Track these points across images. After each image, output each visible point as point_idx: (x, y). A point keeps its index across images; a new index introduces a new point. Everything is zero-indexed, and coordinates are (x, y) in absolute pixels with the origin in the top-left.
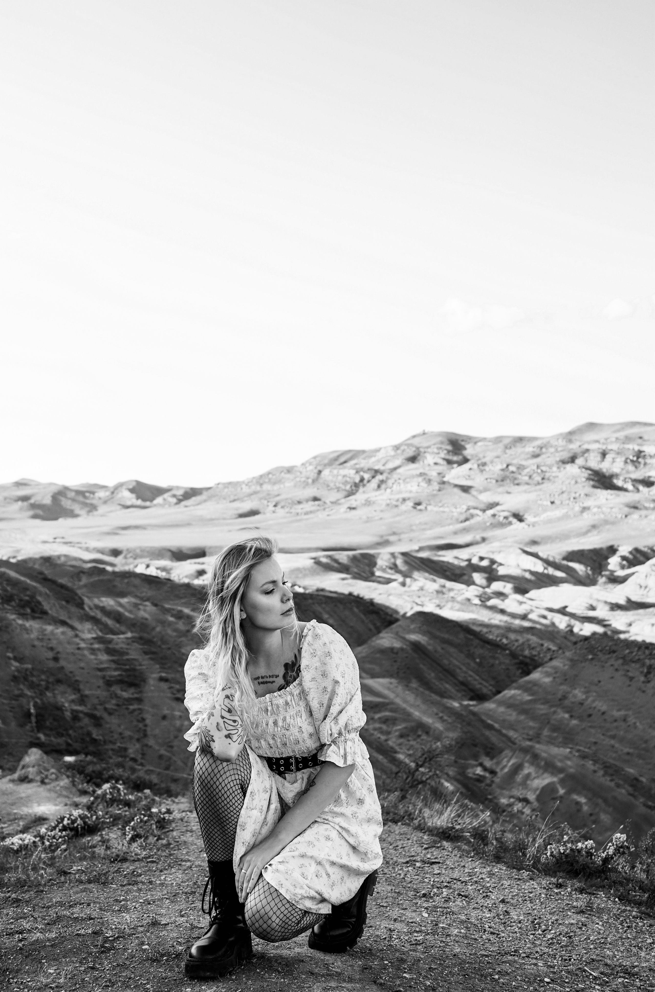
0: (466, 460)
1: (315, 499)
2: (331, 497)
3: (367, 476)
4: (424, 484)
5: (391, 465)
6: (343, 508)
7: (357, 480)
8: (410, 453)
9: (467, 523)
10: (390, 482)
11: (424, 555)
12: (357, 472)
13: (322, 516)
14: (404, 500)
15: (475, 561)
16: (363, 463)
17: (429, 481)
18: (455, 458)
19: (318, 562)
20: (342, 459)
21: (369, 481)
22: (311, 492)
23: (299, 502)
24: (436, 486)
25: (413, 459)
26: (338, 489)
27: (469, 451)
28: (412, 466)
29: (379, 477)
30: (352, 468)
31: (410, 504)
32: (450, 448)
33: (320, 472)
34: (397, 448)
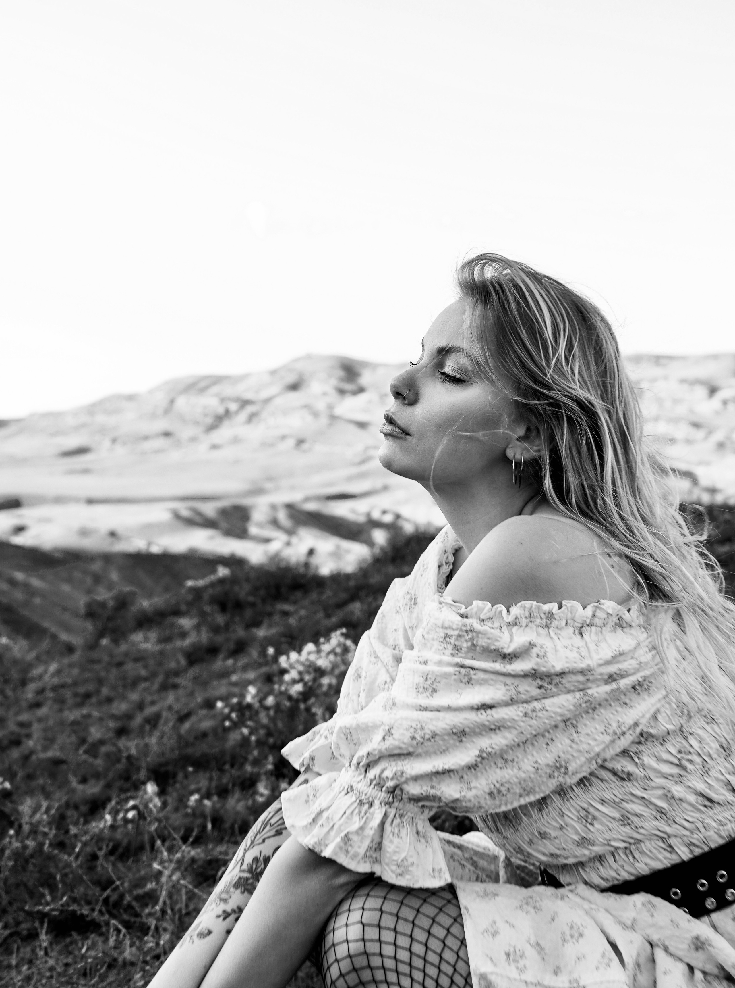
0: (361, 390)
1: (167, 434)
2: (186, 433)
3: (233, 407)
4: (309, 418)
5: (264, 394)
6: (202, 448)
7: (221, 410)
8: (291, 379)
9: (364, 468)
10: (264, 415)
11: (311, 506)
12: (223, 400)
13: (175, 456)
14: (283, 438)
15: (376, 515)
16: (228, 390)
17: (316, 414)
18: (348, 387)
19: (177, 516)
20: (202, 384)
21: (237, 412)
22: (161, 425)
23: (146, 438)
24: (324, 420)
25: (294, 387)
26: (197, 423)
27: (365, 379)
28: (293, 396)
29: (250, 409)
30: (216, 395)
31: (291, 442)
32: (341, 373)
33: (172, 402)
34: (273, 373)
